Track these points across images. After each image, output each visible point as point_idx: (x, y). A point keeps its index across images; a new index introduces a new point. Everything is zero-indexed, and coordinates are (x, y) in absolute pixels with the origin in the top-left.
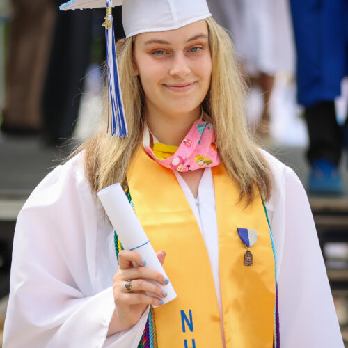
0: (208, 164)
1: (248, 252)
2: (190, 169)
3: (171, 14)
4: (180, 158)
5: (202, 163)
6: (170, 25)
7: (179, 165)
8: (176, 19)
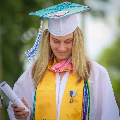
0: (66, 70)
1: (72, 99)
2: (60, 71)
3: (61, 31)
4: (55, 68)
5: (64, 69)
6: (60, 35)
7: (55, 70)
8: (62, 33)
